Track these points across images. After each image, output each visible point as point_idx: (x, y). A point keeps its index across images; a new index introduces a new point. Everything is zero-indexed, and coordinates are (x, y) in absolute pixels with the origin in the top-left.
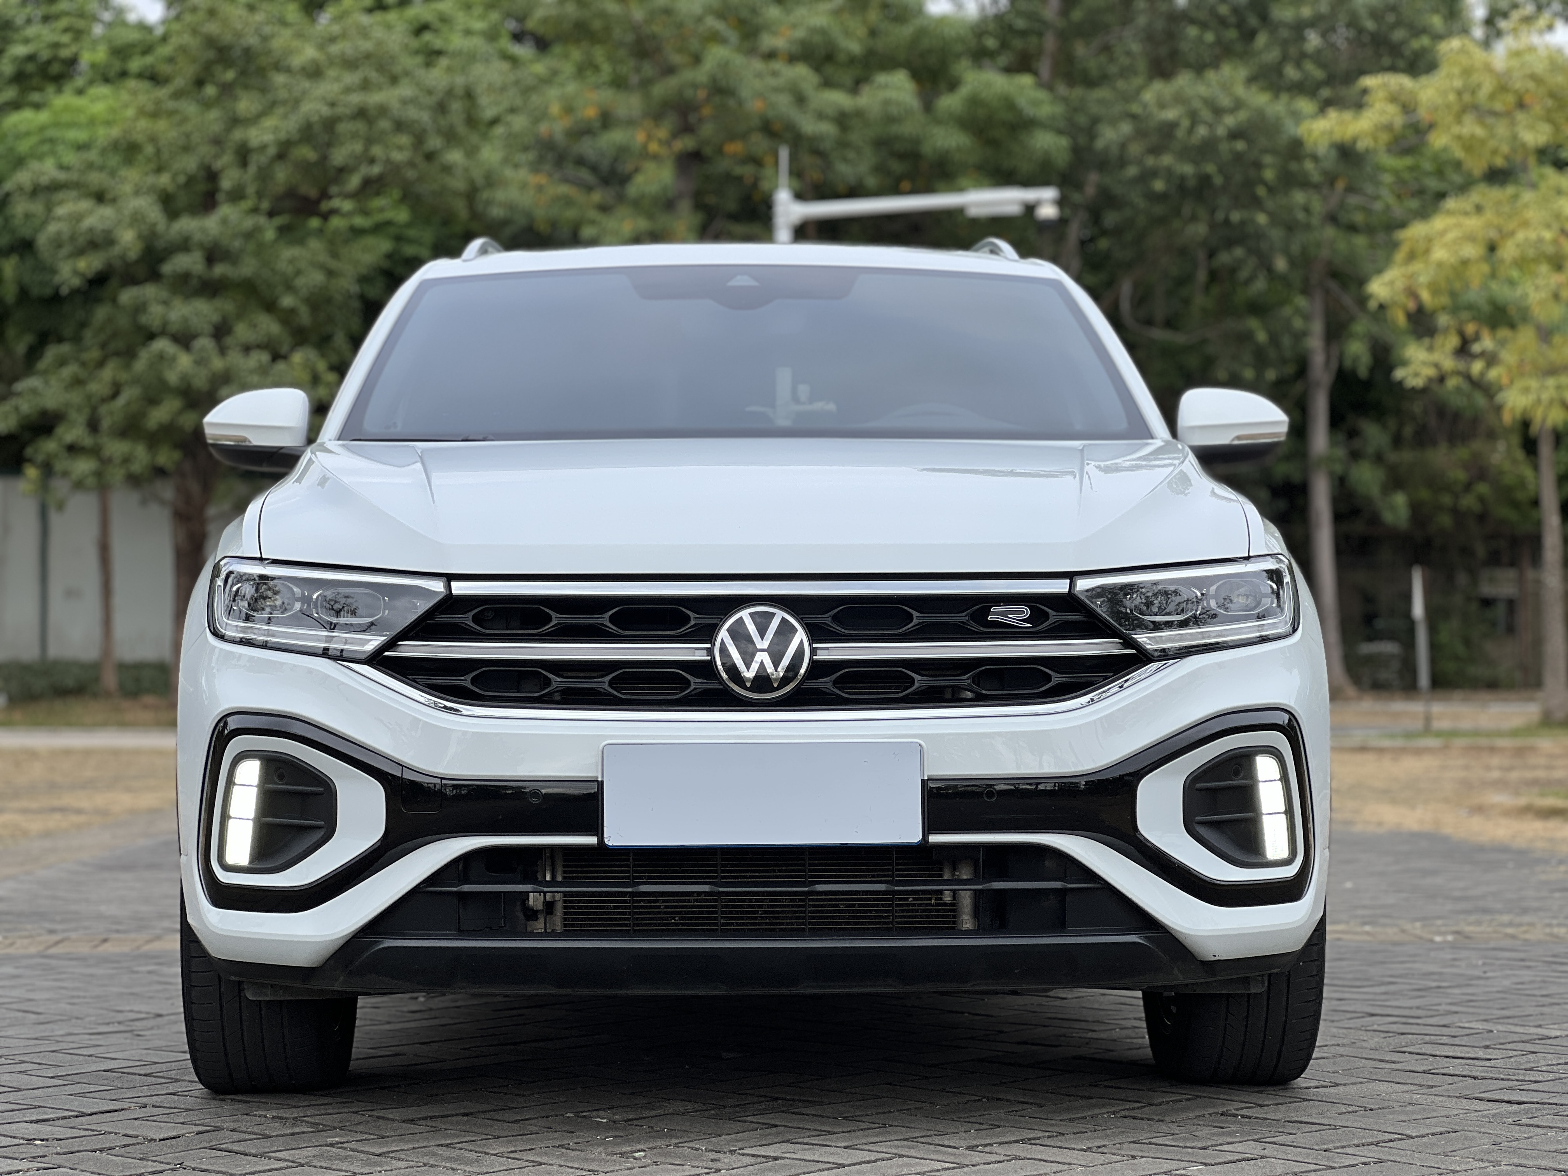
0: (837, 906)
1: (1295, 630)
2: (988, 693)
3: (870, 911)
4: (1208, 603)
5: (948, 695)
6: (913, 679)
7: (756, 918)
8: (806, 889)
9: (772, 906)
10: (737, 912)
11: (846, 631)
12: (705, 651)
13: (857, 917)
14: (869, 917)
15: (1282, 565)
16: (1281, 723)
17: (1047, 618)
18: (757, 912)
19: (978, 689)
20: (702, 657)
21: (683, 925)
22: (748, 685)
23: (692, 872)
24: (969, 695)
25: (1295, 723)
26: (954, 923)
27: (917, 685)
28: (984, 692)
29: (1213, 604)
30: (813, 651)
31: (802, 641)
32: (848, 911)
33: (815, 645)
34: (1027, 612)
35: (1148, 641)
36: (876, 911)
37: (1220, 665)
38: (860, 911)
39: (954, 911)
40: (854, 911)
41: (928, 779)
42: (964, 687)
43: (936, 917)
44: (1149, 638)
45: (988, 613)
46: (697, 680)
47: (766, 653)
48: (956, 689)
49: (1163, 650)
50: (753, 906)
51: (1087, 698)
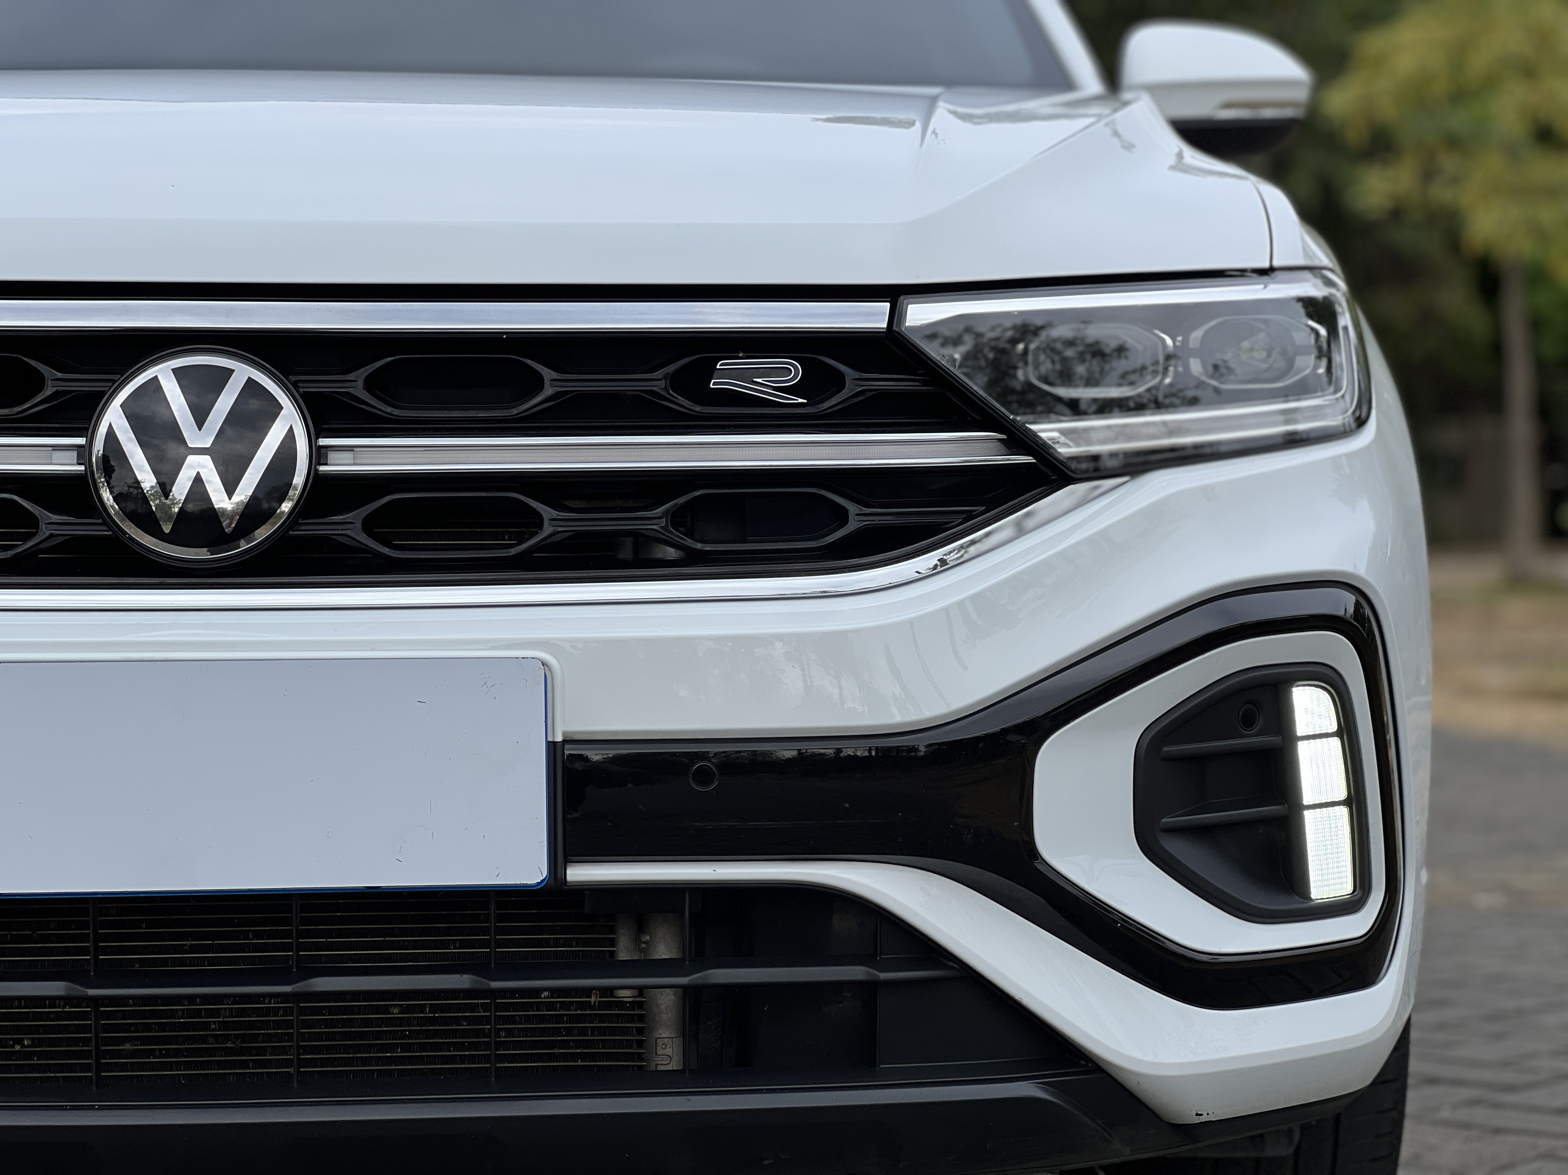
0: (385, 1009)
1: (1361, 422)
2: (708, 548)
3: (457, 1021)
4: (1187, 367)
5: (626, 553)
6: (540, 517)
7: (204, 1039)
8: (287, 989)
9: (241, 1012)
10: (162, 1027)
11: (396, 412)
12: (75, 454)
13: (429, 1034)
14: (454, 1033)
15: (1333, 291)
16: (1341, 613)
17: (841, 386)
18: (206, 1026)
19: (689, 542)
20: (67, 465)
21: (40, 1055)
22: (167, 528)
23: (61, 939)
24: (671, 553)
25: (1368, 611)
26: (640, 1044)
27: (547, 529)
28: (699, 546)
29: (1196, 367)
30: (318, 455)
31: (291, 433)
32: (408, 1022)
33: (323, 442)
34: (795, 372)
35: (1063, 439)
36: (470, 1020)
37: (1208, 492)
38: (433, 1021)
39: (641, 1018)
40: (422, 1021)
41: (565, 742)
42: (653, 534)
43: (601, 1031)
44: (1063, 432)
45: (710, 372)
46: (55, 518)
47: (208, 458)
48: (642, 540)
49: (1095, 458)
50: (197, 1013)
51: (930, 559)
